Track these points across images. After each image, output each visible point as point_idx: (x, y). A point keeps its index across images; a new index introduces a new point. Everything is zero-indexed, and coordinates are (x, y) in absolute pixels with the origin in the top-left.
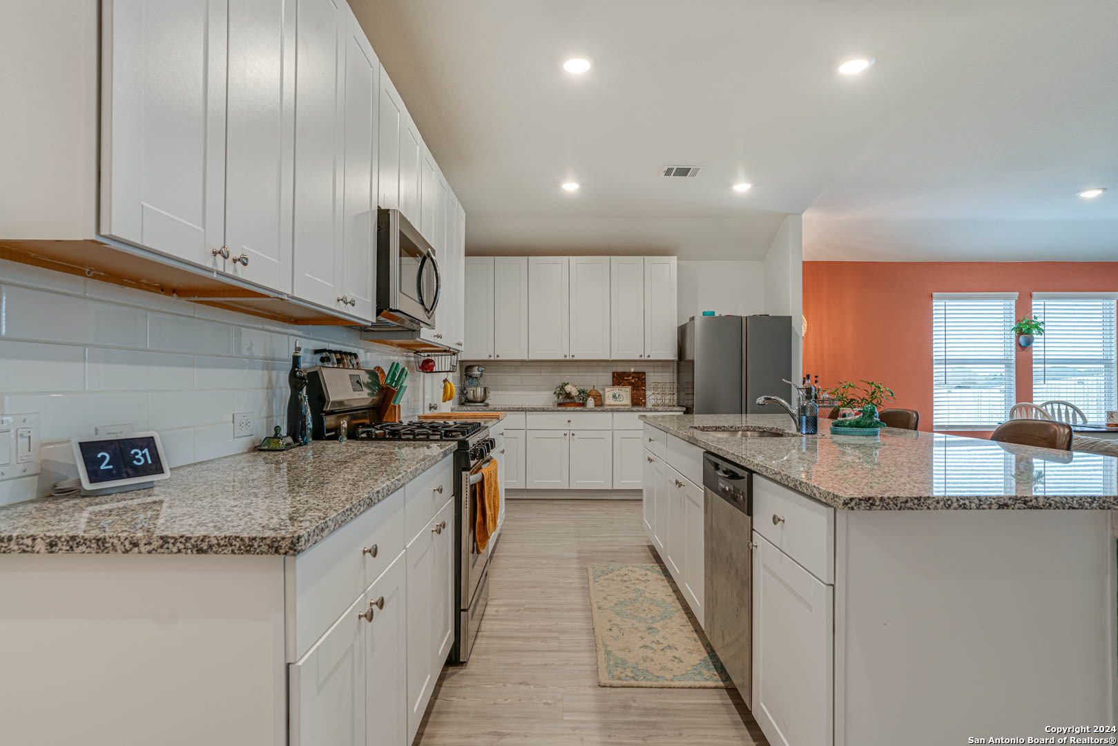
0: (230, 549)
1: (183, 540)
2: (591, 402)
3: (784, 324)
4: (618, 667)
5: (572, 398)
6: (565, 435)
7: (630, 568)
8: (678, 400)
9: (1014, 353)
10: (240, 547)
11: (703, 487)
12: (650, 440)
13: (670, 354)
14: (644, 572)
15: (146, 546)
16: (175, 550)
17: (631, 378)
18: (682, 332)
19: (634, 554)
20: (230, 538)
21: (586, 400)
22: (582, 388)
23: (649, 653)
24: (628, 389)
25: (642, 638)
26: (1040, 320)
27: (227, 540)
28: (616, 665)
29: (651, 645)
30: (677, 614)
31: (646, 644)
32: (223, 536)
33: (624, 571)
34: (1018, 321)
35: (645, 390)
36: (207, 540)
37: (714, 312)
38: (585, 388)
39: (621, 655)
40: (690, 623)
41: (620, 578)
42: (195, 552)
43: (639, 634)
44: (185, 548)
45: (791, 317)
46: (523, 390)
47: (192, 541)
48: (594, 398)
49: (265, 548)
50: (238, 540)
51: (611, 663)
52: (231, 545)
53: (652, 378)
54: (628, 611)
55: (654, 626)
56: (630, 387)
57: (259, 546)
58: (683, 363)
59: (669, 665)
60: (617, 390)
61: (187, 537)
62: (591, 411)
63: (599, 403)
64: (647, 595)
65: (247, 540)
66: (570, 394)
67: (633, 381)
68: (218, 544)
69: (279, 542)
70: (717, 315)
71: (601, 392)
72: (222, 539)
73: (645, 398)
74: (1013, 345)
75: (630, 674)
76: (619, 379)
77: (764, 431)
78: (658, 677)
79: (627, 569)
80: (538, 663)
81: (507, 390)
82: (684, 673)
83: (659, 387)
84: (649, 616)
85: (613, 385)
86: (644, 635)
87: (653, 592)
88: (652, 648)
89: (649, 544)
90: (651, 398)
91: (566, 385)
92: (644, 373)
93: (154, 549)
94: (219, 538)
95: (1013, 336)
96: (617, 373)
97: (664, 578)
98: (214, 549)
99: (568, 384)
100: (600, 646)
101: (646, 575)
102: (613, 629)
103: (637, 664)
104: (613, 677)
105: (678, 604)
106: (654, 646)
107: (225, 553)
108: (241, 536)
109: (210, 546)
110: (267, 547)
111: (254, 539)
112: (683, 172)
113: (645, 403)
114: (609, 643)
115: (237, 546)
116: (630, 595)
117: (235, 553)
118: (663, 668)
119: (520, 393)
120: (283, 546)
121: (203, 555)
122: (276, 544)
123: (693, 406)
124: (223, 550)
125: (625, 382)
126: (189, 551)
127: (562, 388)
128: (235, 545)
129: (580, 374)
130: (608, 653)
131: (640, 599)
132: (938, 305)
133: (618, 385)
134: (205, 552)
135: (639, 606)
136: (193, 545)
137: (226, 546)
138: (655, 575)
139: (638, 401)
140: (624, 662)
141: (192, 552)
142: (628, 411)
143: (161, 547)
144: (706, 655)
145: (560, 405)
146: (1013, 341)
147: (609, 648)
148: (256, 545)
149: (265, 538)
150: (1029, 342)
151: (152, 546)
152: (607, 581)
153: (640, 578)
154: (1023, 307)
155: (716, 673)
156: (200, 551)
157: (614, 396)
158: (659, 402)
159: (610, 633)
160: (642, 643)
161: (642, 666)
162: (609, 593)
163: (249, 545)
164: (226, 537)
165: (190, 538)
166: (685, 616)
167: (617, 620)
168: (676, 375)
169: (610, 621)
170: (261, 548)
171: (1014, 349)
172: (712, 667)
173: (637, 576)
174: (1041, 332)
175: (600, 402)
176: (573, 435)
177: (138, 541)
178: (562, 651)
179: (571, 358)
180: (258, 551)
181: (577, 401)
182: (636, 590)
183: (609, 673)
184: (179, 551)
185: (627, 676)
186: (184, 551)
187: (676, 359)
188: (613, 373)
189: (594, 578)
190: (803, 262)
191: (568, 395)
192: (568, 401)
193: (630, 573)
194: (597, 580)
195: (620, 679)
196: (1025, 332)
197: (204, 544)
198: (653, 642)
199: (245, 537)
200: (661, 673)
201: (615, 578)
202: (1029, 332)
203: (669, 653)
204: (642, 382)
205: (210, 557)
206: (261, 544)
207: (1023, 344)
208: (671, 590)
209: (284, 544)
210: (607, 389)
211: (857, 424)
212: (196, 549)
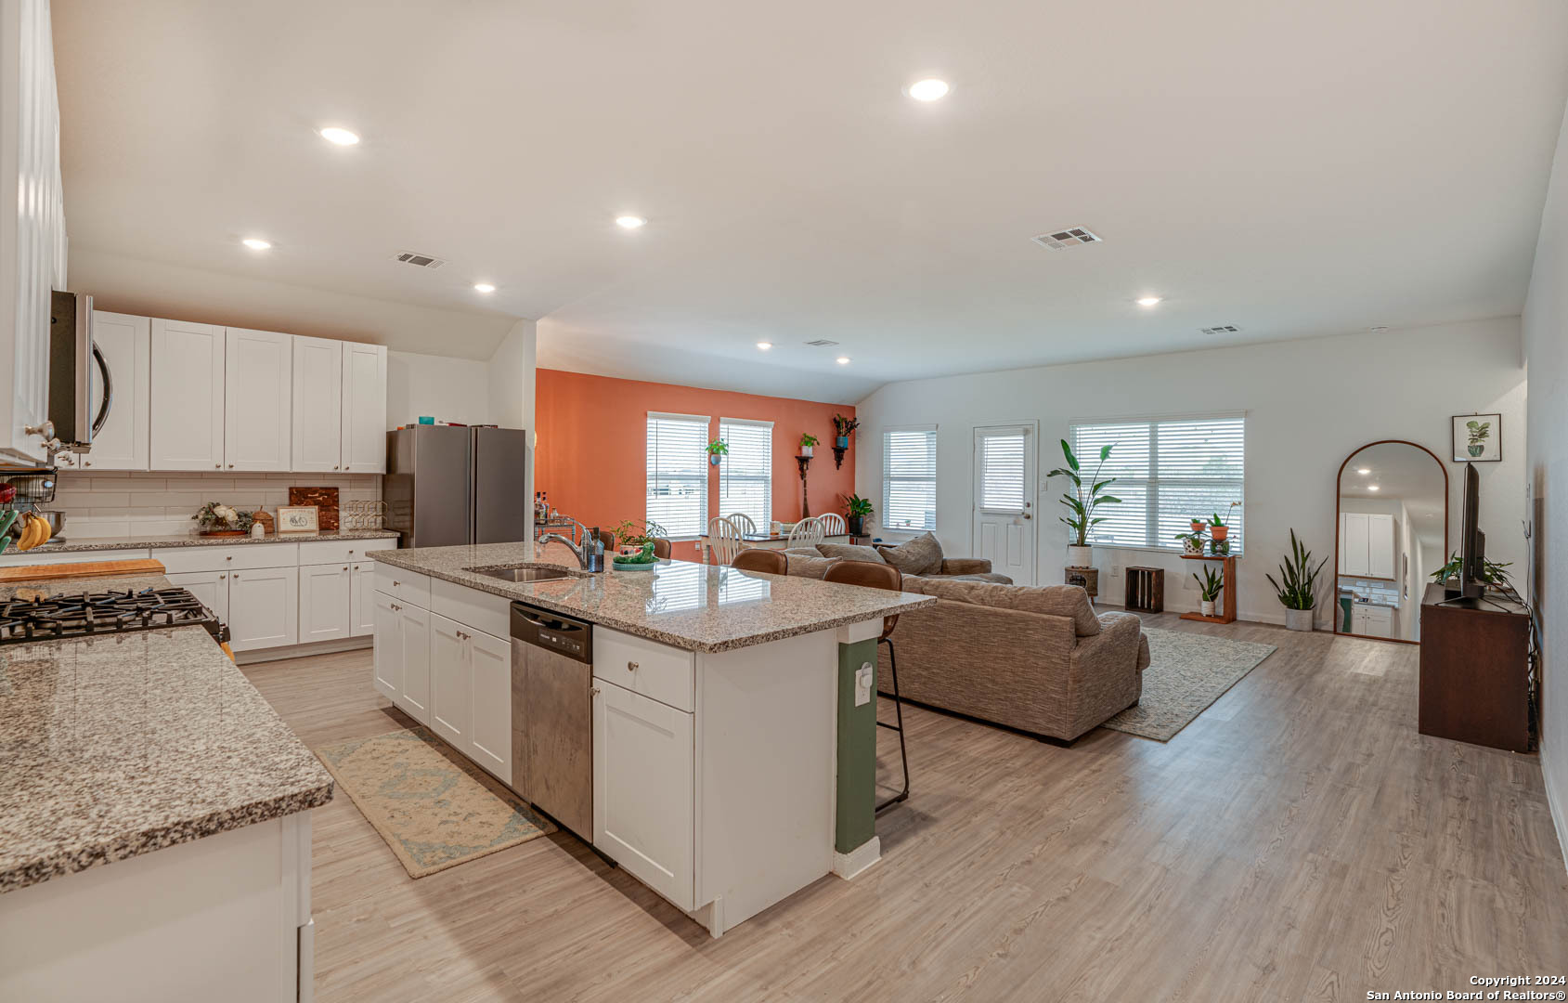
0: (250, 819)
1: (179, 828)
2: (258, 530)
3: (516, 439)
4: (424, 852)
5: (226, 524)
6: (223, 578)
7: (375, 741)
8: (384, 522)
9: (707, 470)
10: (262, 813)
11: (509, 638)
12: (396, 584)
13: (378, 466)
14: (396, 742)
15: (118, 852)
16: (166, 842)
17: (317, 495)
18: (392, 439)
19: (370, 724)
20: (248, 807)
21: (251, 527)
22: (243, 510)
23: (451, 827)
24: (314, 510)
25: (436, 815)
26: (725, 442)
27: (245, 810)
28: (422, 851)
29: (448, 819)
30: (460, 779)
31: (444, 819)
32: (239, 806)
33: (369, 746)
34: (710, 442)
35: (338, 511)
36: (216, 818)
37: (433, 418)
38: (249, 510)
39: (422, 839)
40: (479, 785)
41: (369, 756)
42: (197, 837)
43: (429, 812)
44: (182, 837)
45: (524, 431)
46: (133, 514)
47: (194, 825)
48: (263, 523)
49: (295, 806)
50: (260, 806)
51: (415, 851)
52: (250, 814)
53: (346, 495)
54: (403, 791)
55: (441, 797)
56: (317, 507)
57: (288, 806)
58: (392, 476)
59: (481, 832)
60: (297, 512)
61: (186, 823)
62: (260, 542)
63: (270, 529)
64: (415, 767)
65: (272, 804)
66: (223, 518)
67: (321, 499)
68: (233, 819)
69: (314, 794)
70: (436, 423)
71: (272, 514)
72: (237, 811)
73: (337, 521)
74: (707, 463)
75: (443, 855)
76: (299, 497)
77: (539, 568)
78: (475, 847)
79: (372, 742)
80: (319, 883)
81: (96, 515)
82: (499, 834)
83: (357, 507)
84: (430, 789)
85: (290, 505)
86: (436, 811)
87: (420, 762)
88: (453, 822)
89: (382, 707)
90: (346, 519)
91: (214, 506)
92: (337, 489)
93: (131, 852)
94: (234, 811)
95: (707, 455)
96: (296, 488)
97: (424, 743)
98: (226, 825)
99: (218, 504)
100: (390, 839)
101: (400, 744)
102: (395, 815)
103: (445, 843)
104: (425, 864)
105: (456, 768)
106: (454, 818)
107: (241, 826)
108: (264, 801)
109: (221, 824)
110: (298, 804)
111: (282, 799)
112: (424, 261)
113: (338, 528)
114: (400, 832)
115: (259, 814)
116: (394, 772)
117: (256, 822)
118: (476, 837)
119: (127, 518)
120: (319, 797)
121: (210, 837)
122: (310, 798)
123: (412, 528)
124: (239, 823)
125: (308, 500)
126: (189, 838)
127: (210, 509)
128: (256, 813)
129: (237, 490)
130: (404, 842)
131: (408, 774)
132: (651, 422)
133: (299, 504)
134: (214, 832)
135: (412, 781)
136: (195, 830)
137: (243, 817)
138: (410, 741)
139: (328, 526)
140: (430, 846)
141: (193, 838)
142: (315, 540)
143: (144, 845)
144: (513, 811)
145: (204, 534)
146: (707, 459)
147: (403, 837)
148: (284, 805)
149: (296, 795)
150: (718, 460)
151: (128, 849)
152: (353, 764)
153: (395, 749)
154: (714, 431)
155: (531, 824)
156: (205, 833)
157: (293, 520)
158: (359, 525)
159: (394, 821)
160: (438, 820)
161: (452, 843)
162: (365, 777)
163: (275, 808)
164: (243, 808)
165: (190, 823)
166: (471, 779)
167: (395, 804)
168: (380, 491)
169: (385, 808)
170: (291, 807)
171: (707, 467)
172: (524, 820)
173: (390, 749)
174: (726, 452)
175: (271, 527)
176: (236, 577)
177: (104, 849)
178: (343, 859)
179: (227, 469)
180: (286, 811)
181: (234, 527)
182: (398, 765)
183: (419, 861)
184: (173, 842)
185: (441, 858)
186: (181, 840)
187: (385, 472)
188: (291, 489)
189: (334, 764)
190: (537, 369)
191: (220, 521)
192: (220, 528)
193: (380, 747)
194: (339, 765)
195: (434, 864)
196: (716, 450)
197: (211, 824)
198: (450, 815)
199: (270, 801)
200: (476, 844)
201: (361, 757)
202: (718, 453)
203: (474, 820)
204: (334, 501)
205: (222, 835)
206: (291, 802)
207: (713, 463)
208: (440, 755)
209: (318, 795)
210: (281, 511)
211: (638, 561)
212: (199, 833)
